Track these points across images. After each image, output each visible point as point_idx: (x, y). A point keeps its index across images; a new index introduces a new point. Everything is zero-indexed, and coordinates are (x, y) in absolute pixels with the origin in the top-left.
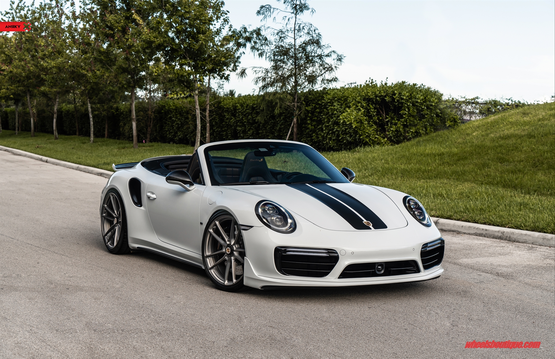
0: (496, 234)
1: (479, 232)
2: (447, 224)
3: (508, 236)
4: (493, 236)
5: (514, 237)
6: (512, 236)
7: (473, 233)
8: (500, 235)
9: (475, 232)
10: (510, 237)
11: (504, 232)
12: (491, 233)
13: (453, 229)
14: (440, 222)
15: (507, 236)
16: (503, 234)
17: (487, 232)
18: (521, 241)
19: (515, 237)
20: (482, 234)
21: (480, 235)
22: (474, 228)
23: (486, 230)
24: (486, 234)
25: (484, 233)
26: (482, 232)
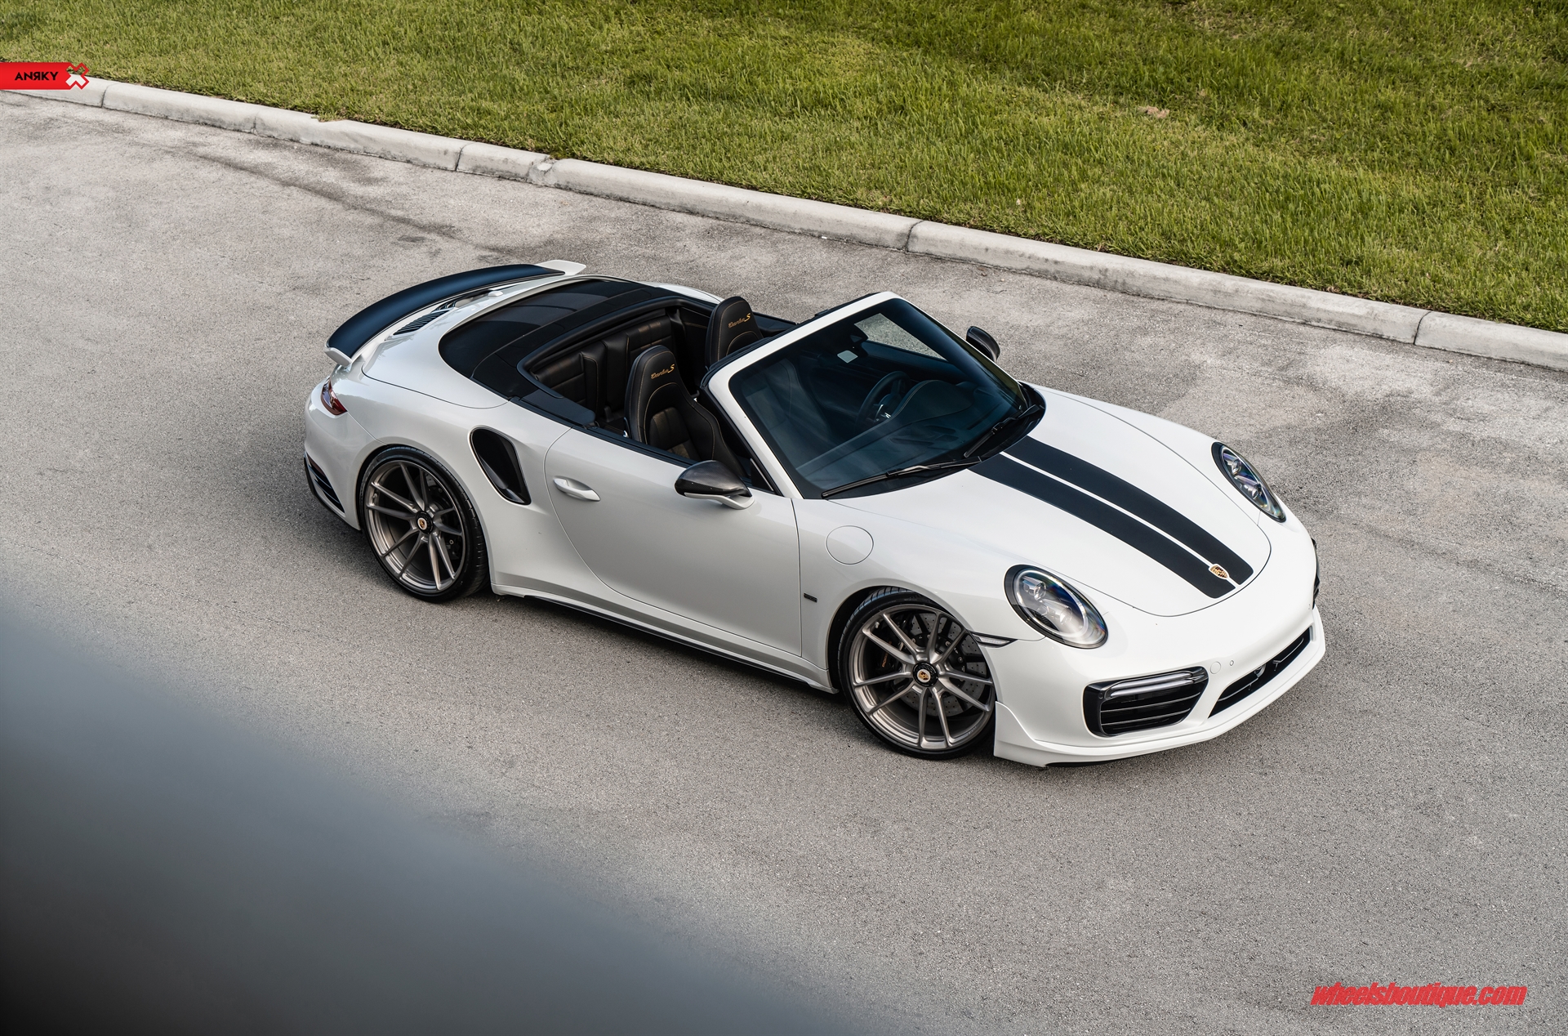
0: (1086, 274)
1: (1036, 266)
2: (941, 241)
3: (1120, 280)
4: (1077, 279)
5: (1135, 284)
6: (1129, 281)
7: (1019, 267)
8: (1096, 276)
9: (1024, 266)
10: (1124, 283)
11: (1106, 270)
12: (1070, 271)
13: (961, 254)
14: (919, 235)
15: (1116, 281)
16: (1105, 276)
17: (1058, 268)
18: (1155, 294)
19: (1139, 283)
20: (1047, 271)
21: (1042, 274)
22: (1022, 255)
23: (1056, 262)
24: (1058, 272)
25: (1052, 269)
26: (1045, 267)
